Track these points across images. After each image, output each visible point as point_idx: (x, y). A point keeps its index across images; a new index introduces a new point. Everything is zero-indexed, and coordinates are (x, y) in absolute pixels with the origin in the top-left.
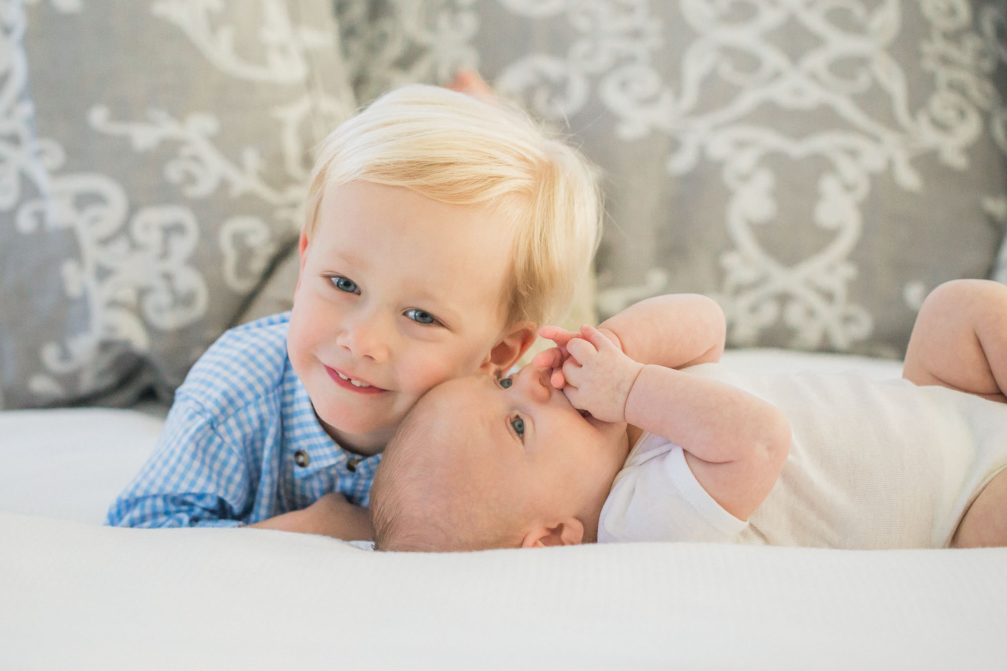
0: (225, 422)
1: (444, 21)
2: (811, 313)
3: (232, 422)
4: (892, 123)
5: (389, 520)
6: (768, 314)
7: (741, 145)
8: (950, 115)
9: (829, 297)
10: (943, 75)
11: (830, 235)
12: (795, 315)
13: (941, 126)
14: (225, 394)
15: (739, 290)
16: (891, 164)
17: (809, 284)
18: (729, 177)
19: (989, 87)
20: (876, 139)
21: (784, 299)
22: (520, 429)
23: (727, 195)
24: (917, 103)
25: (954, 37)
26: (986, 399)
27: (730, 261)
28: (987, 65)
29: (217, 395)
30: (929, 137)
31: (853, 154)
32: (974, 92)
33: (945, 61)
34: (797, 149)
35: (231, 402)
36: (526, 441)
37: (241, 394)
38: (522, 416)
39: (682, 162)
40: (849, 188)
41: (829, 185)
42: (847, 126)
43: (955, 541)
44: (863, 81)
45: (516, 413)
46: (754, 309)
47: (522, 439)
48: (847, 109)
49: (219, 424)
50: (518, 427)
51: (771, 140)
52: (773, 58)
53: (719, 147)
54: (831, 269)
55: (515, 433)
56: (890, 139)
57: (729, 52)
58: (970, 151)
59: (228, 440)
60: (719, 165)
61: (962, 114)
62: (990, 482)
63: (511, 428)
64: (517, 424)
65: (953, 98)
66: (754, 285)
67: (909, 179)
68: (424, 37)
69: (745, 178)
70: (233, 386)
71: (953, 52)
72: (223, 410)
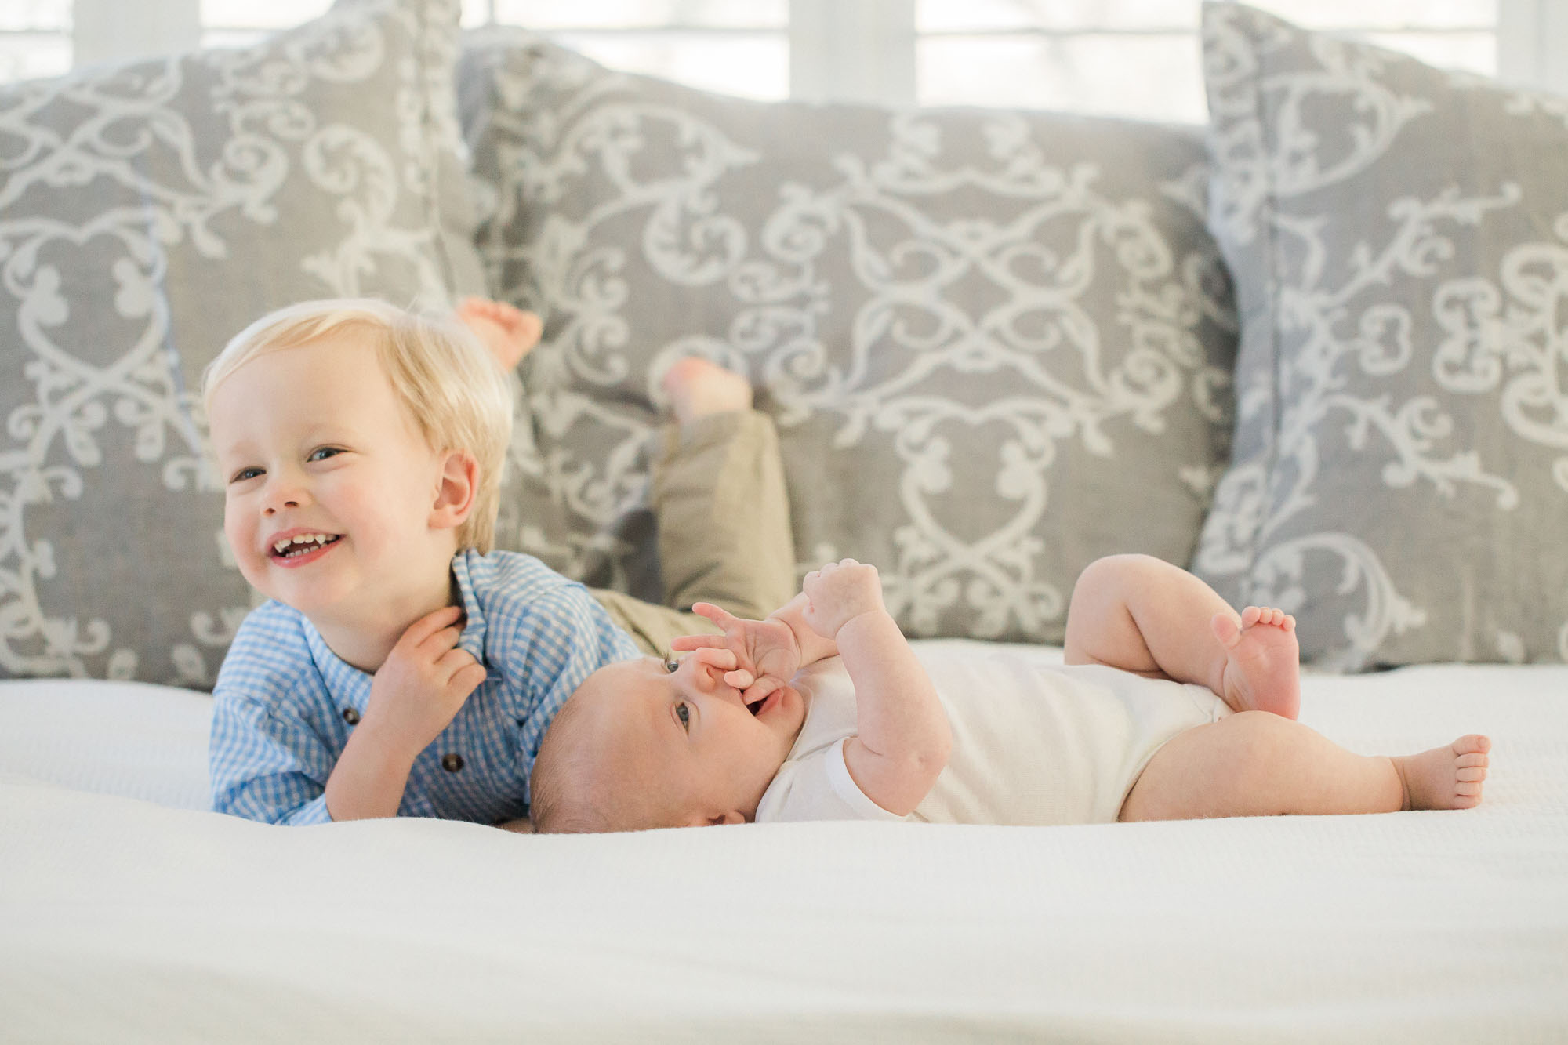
0: (279, 706)
1: (589, 286)
2: (995, 592)
3: (286, 704)
4: (1081, 384)
5: (549, 804)
6: (949, 593)
7: (913, 415)
8: (1146, 375)
9: (1014, 574)
10: (1141, 330)
11: (1015, 507)
12: (977, 594)
13: (1137, 387)
14: (269, 679)
15: (914, 570)
16: (1079, 428)
17: (990, 559)
18: (901, 449)
19: (1192, 343)
20: (1063, 403)
21: (965, 577)
22: (684, 716)
23: (901, 466)
24: (1111, 360)
25: (1153, 287)
26: (1141, 676)
27: (904, 536)
28: (1191, 318)
29: (261, 682)
30: (1122, 399)
31: (1037, 419)
32: (1174, 347)
33: (1144, 314)
34: (976, 417)
35: (278, 685)
36: (690, 732)
37: (285, 676)
38: (687, 704)
39: (849, 436)
40: (1033, 455)
41: (1012, 452)
42: (1031, 389)
43: (1122, 816)
44: (1052, 338)
45: (681, 701)
46: (933, 589)
47: (687, 727)
48: (1030, 368)
49: (274, 711)
50: (684, 715)
51: (947, 408)
52: (952, 316)
53: (888, 418)
54: (1015, 544)
55: (679, 721)
56: (1079, 402)
57: (902, 311)
58: (1166, 413)
59: (288, 721)
60: (891, 435)
61: (1161, 373)
62: (1151, 760)
63: (676, 716)
64: (682, 710)
65: (1151, 354)
66: (932, 563)
67: (1098, 444)
68: (566, 304)
69: (919, 448)
70: (274, 670)
71: (1150, 302)
72: (274, 696)
